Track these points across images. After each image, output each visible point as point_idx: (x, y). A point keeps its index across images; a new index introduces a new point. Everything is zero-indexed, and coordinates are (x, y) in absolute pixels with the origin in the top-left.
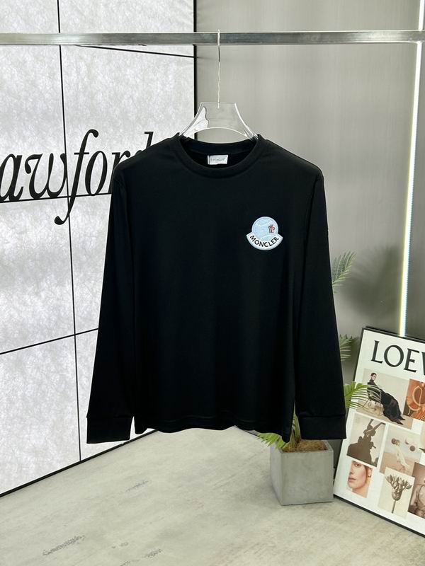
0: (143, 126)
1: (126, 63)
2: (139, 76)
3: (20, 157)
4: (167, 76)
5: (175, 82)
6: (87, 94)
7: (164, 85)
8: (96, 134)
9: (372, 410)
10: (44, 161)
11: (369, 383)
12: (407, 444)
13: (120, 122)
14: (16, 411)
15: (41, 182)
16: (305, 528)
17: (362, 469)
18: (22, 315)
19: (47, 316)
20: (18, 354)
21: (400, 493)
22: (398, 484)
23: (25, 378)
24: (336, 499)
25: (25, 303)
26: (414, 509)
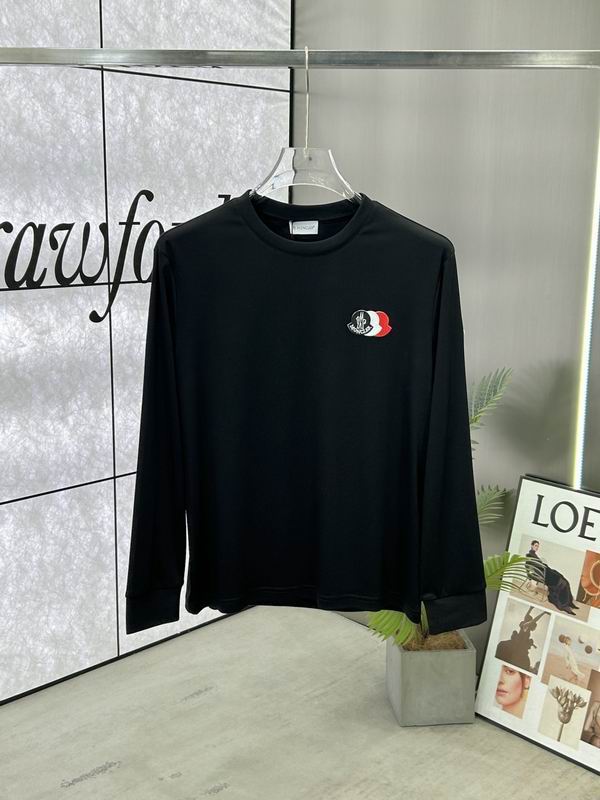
0: (217, 188)
1: (194, 99)
2: (212, 116)
3: (43, 227)
4: (252, 118)
5: (263, 125)
6: (138, 140)
7: (247, 129)
8: (150, 196)
9: (531, 594)
10: (77, 233)
11: (528, 555)
12: (581, 642)
13: (184, 180)
14: (30, 582)
15: (72, 262)
16: (432, 760)
17: (517, 677)
18: (41, 447)
19: (76, 450)
20: (34, 503)
21: (570, 714)
22: (567, 700)
23: (43, 537)
24: (479, 720)
25: (45, 431)
26: (588, 737)
